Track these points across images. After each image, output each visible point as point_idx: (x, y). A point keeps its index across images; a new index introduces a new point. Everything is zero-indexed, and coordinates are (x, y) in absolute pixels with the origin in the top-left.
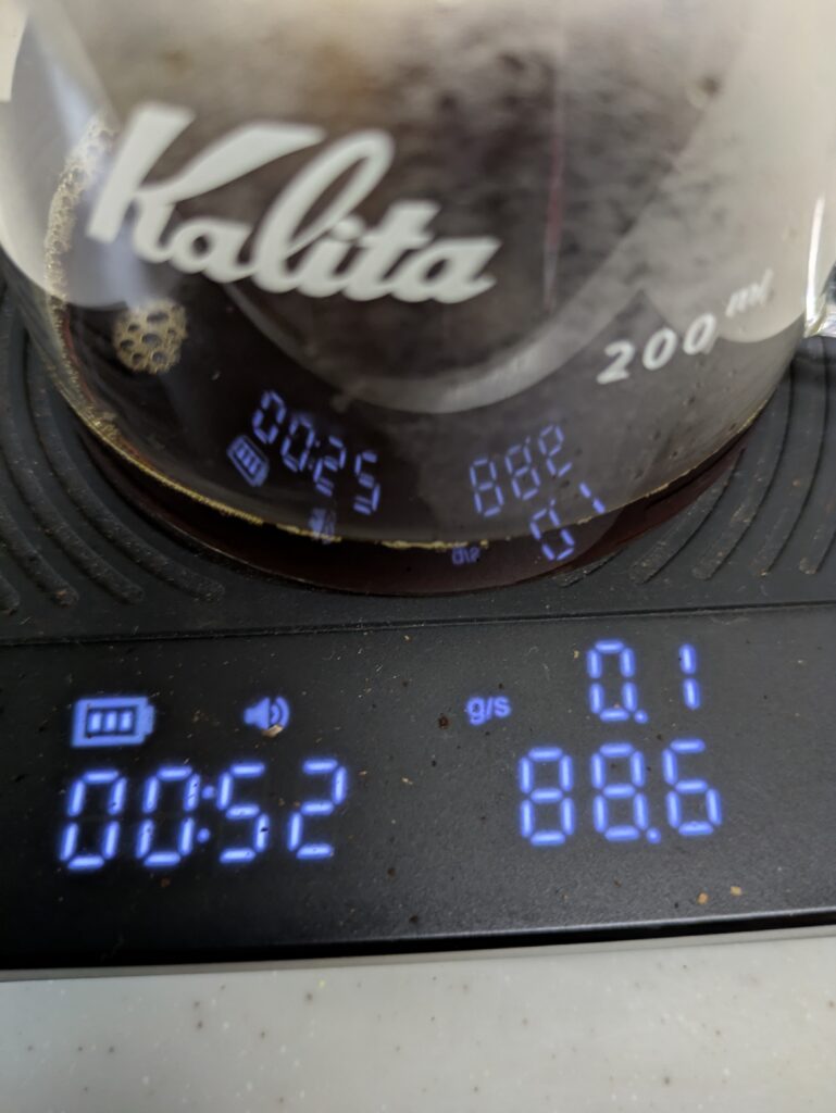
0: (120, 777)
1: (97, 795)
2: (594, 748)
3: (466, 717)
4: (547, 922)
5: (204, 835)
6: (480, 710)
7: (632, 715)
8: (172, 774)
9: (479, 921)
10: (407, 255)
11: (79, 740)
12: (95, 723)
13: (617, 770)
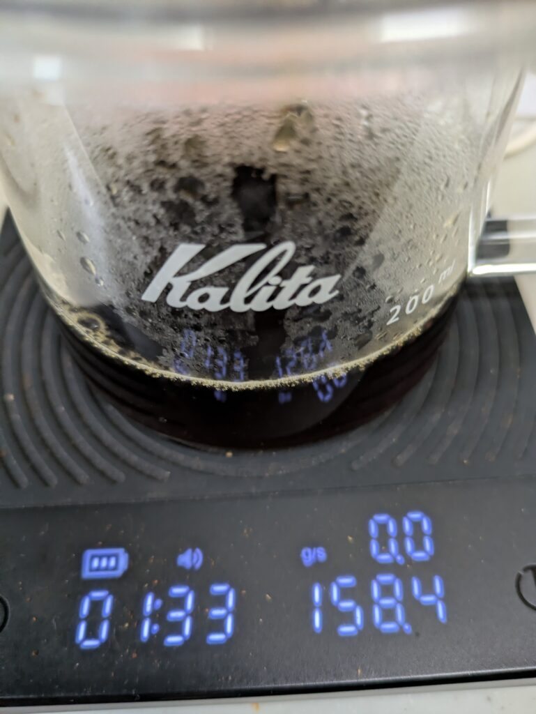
0: (110, 594)
1: (97, 606)
2: (374, 577)
3: (299, 561)
4: (347, 678)
5: (156, 627)
6: (310, 556)
7: (394, 557)
9: (309, 677)
12: (96, 563)
13: (387, 591)
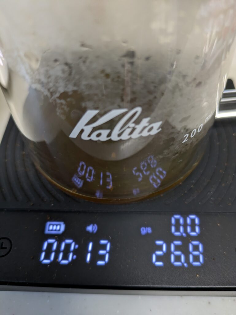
0: (56, 241)
1: (50, 246)
2: (172, 242)
3: (140, 232)
4: (157, 284)
5: (75, 257)
6: (144, 231)
8: (68, 241)
11: (47, 232)
12: (51, 227)
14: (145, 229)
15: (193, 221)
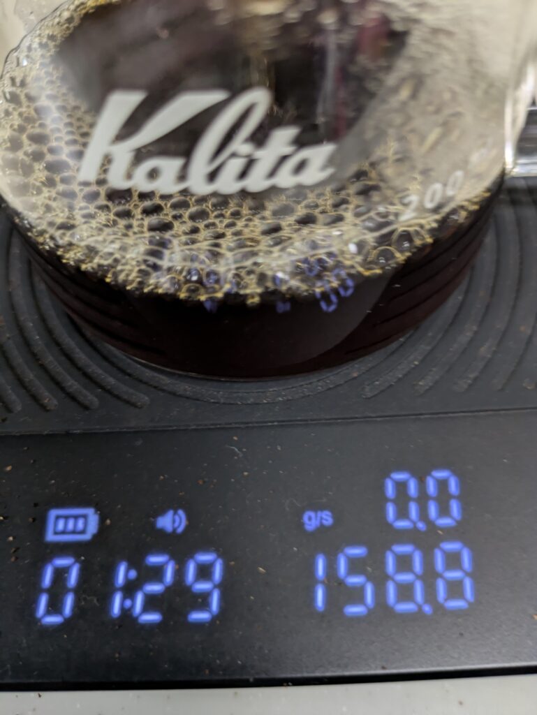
0: (76, 562)
1: (60, 574)
2: (387, 546)
3: (303, 524)
5: (128, 603)
6: (313, 520)
7: (414, 523)
10: (284, 159)
11: (50, 537)
13: (404, 563)
14: (316, 516)
15: (442, 484)
